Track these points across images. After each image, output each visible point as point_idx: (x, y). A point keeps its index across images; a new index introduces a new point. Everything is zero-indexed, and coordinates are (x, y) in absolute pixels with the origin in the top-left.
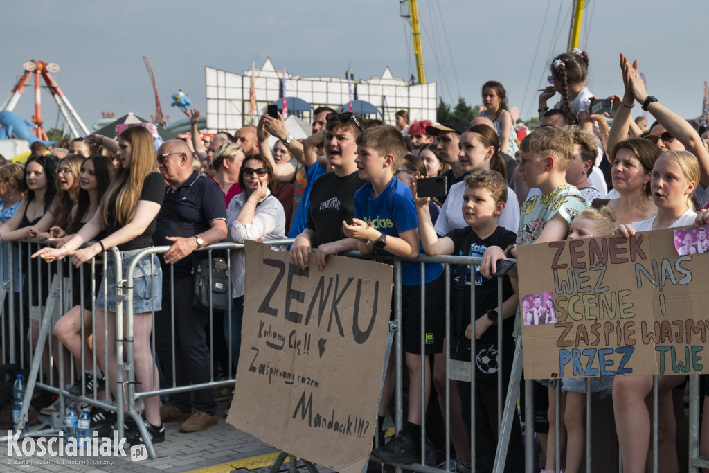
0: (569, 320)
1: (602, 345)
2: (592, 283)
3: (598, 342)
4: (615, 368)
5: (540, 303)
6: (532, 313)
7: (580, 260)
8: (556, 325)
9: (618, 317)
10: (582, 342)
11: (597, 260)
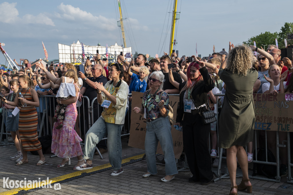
2: (262, 105)
3: (262, 121)
4: (266, 128)
9: (268, 115)
11: (264, 100)
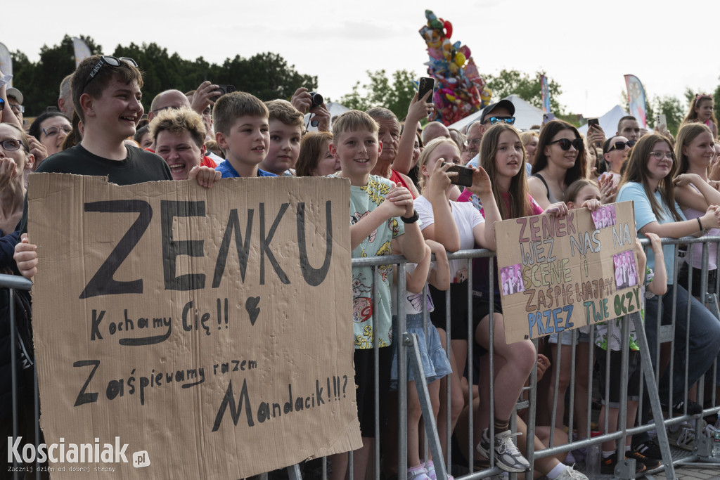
0: (532, 287)
1: (554, 307)
2: (545, 254)
3: (552, 304)
5: (513, 273)
6: (508, 283)
7: (538, 235)
8: (525, 293)
9: (563, 281)
10: (542, 305)
11: (547, 234)
